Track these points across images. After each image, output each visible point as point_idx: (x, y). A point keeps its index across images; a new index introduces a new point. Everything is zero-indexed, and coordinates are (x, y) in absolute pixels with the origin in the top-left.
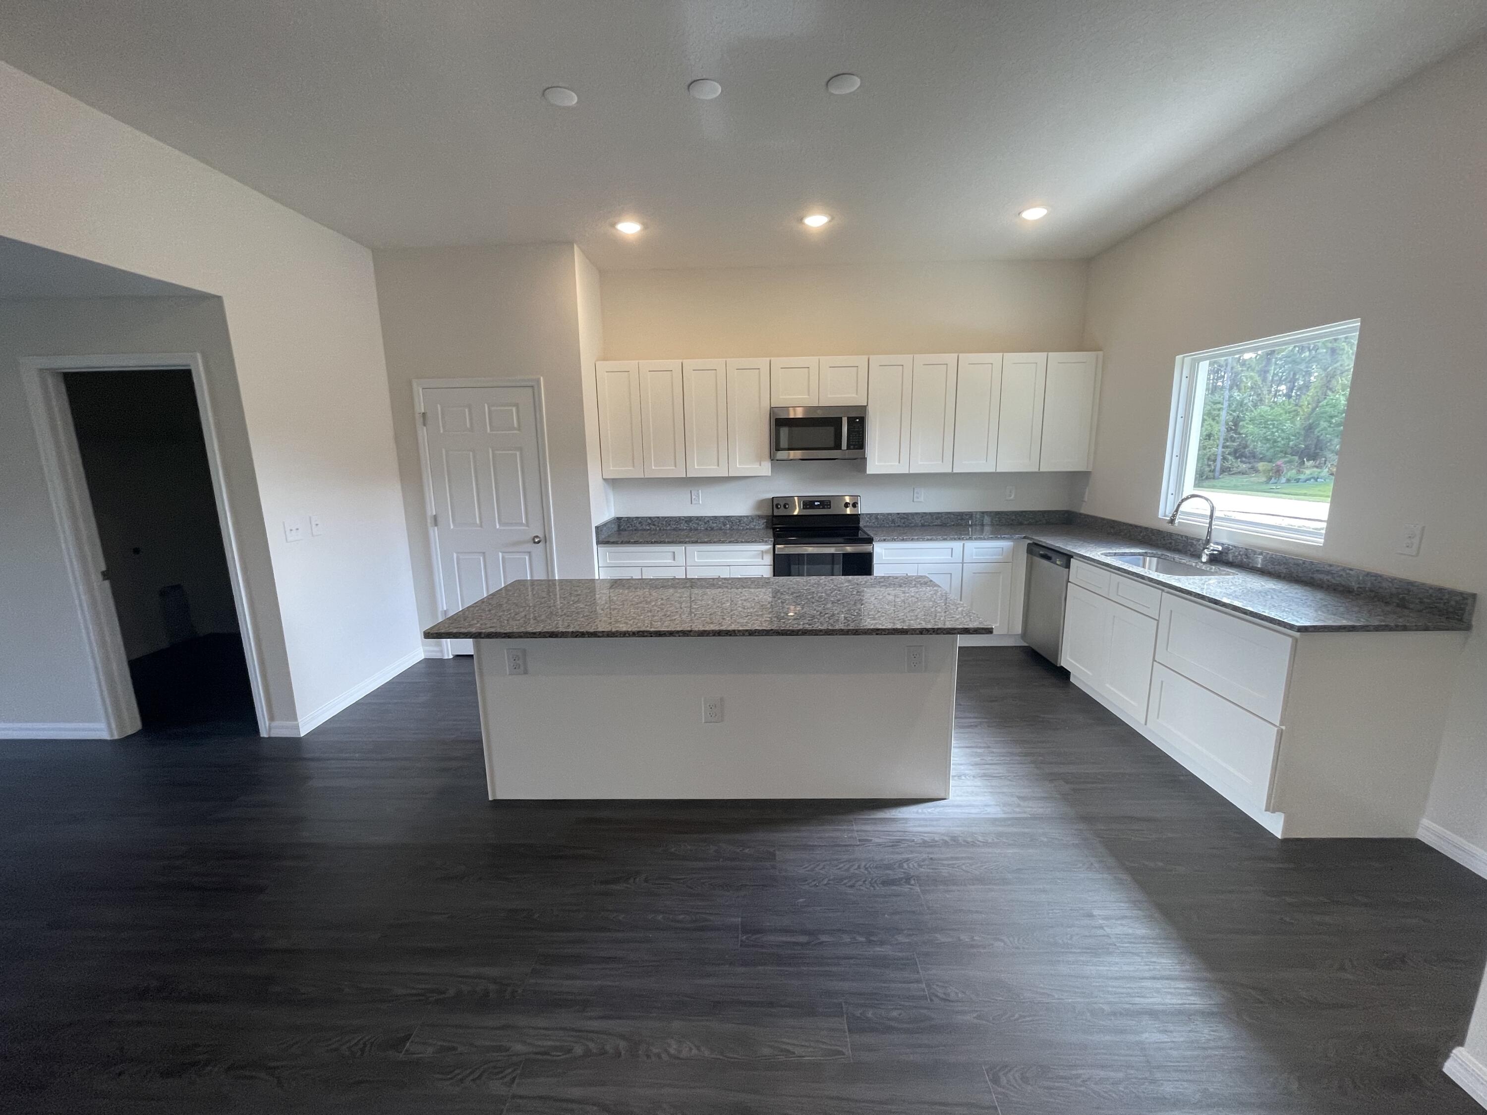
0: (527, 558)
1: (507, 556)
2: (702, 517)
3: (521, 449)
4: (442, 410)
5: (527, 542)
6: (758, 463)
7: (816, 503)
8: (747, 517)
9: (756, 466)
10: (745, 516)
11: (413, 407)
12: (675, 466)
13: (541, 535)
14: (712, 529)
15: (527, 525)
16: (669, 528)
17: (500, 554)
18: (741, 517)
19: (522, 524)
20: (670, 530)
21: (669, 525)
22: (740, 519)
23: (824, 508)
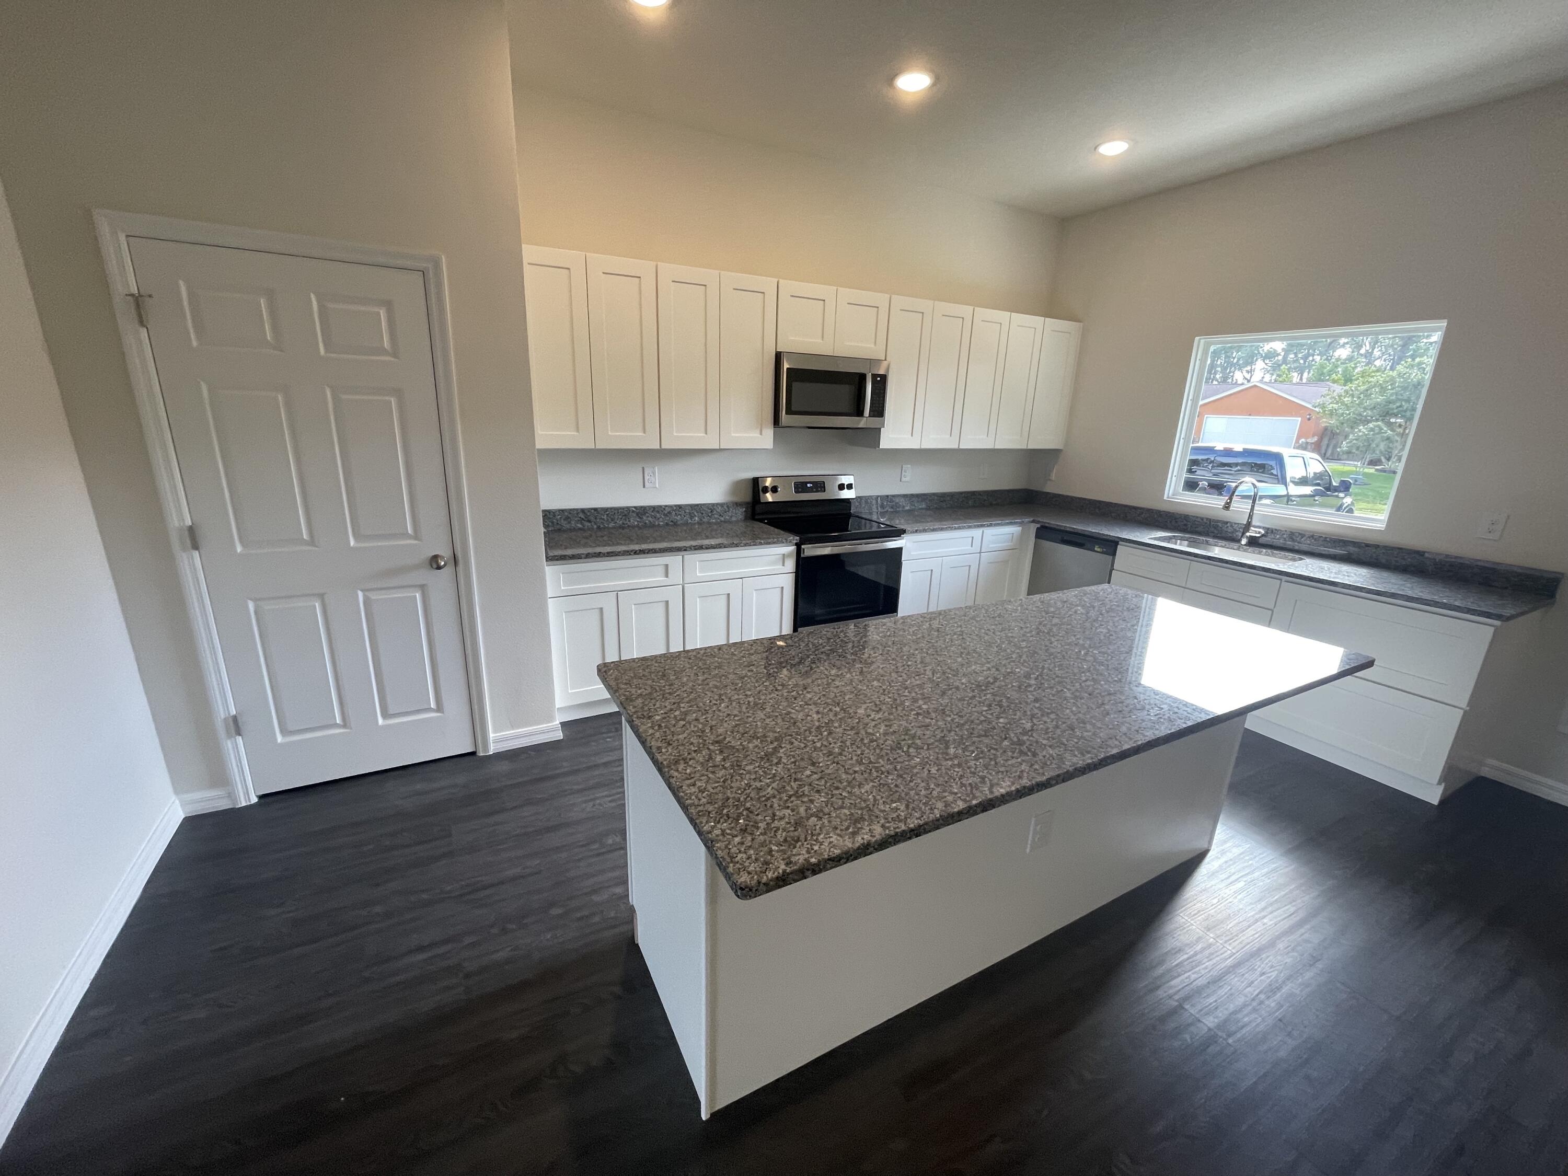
0: (418, 596)
1: (374, 596)
2: (661, 506)
3: (398, 393)
4: (191, 295)
5: (416, 567)
6: (758, 431)
7: (808, 485)
8: (722, 505)
9: (756, 434)
10: (717, 504)
11: (103, 281)
12: (644, 432)
13: (444, 552)
14: (675, 524)
15: (416, 536)
16: (612, 525)
17: (360, 594)
18: (713, 505)
19: (405, 535)
20: (614, 528)
21: (612, 520)
22: (711, 508)
23: (817, 491)
